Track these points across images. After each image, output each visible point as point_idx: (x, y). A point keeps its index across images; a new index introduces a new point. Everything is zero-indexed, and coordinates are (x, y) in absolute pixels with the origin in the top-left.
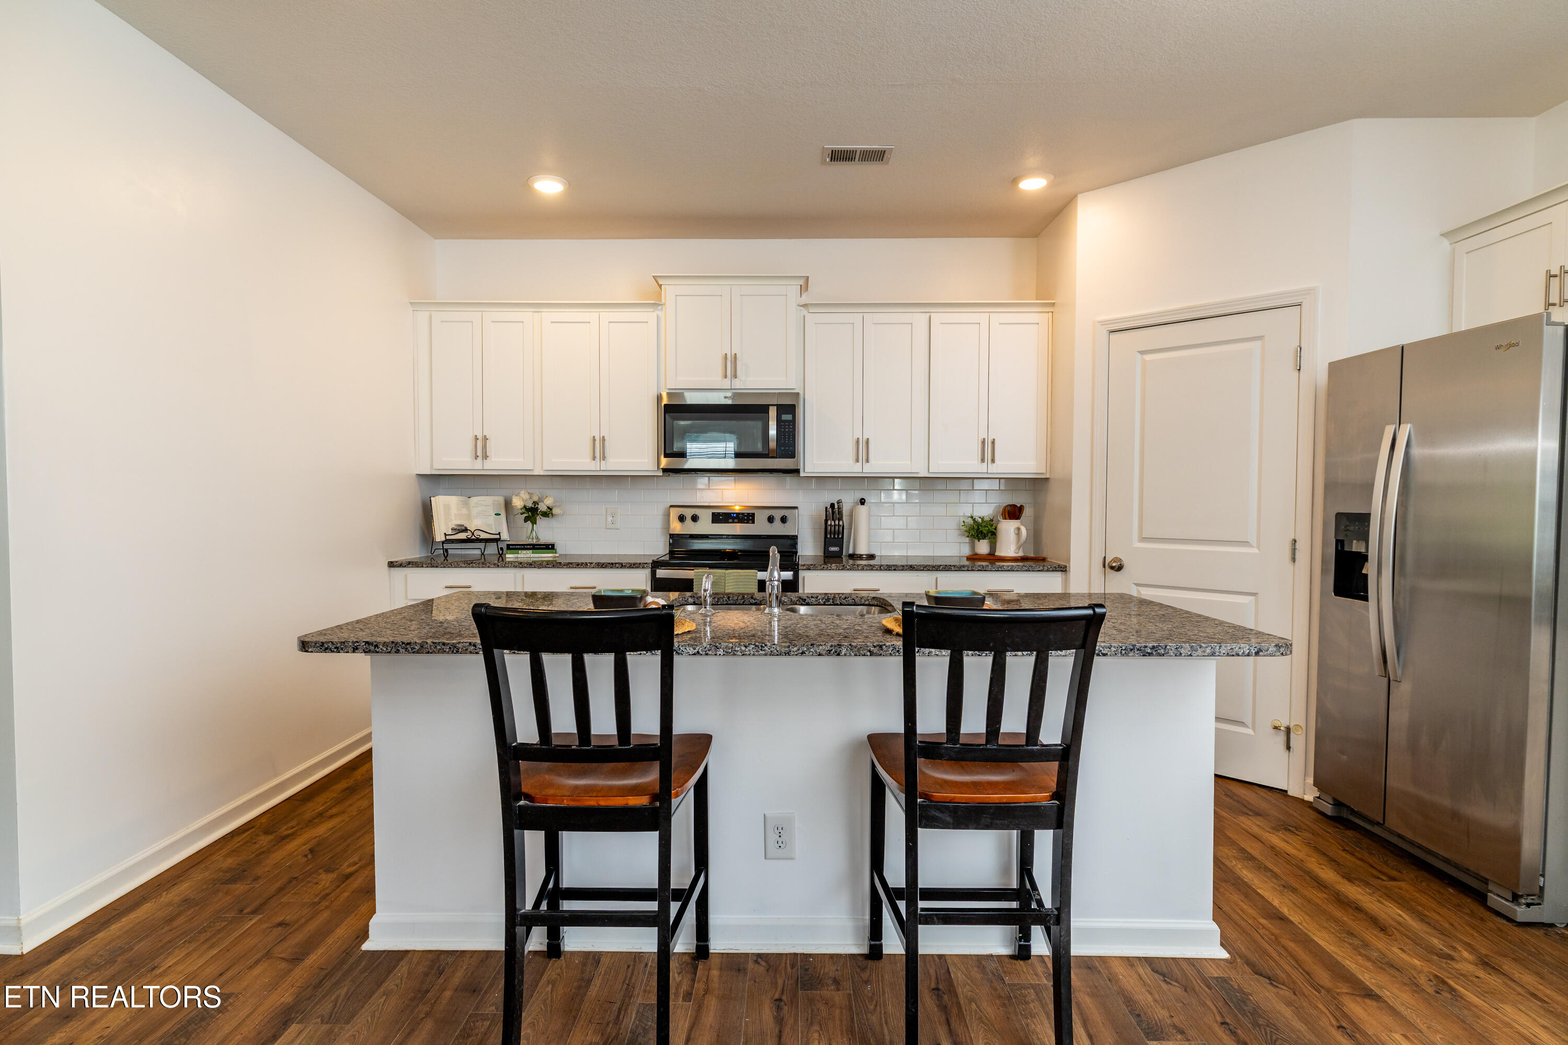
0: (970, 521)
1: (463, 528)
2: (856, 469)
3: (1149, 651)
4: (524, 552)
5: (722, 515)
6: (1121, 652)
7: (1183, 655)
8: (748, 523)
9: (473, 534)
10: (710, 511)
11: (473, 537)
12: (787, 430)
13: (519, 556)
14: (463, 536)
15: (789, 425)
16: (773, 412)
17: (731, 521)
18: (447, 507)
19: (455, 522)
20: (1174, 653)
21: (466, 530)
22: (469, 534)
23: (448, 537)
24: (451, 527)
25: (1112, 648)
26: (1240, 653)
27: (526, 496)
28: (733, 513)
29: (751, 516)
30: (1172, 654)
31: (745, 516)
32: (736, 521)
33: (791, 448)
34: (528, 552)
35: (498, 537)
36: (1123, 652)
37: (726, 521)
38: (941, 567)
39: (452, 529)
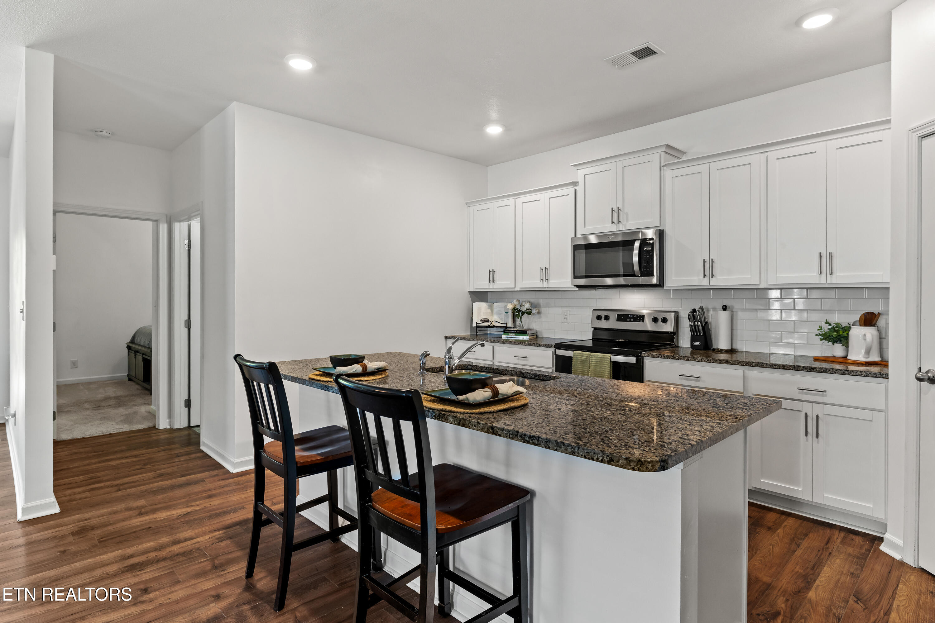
0: (826, 327)
1: (487, 320)
2: (705, 283)
3: (527, 439)
4: (511, 334)
5: (623, 316)
6: (510, 436)
7: (551, 448)
8: (639, 322)
9: (491, 323)
10: (616, 314)
11: (492, 325)
12: (648, 256)
13: (509, 336)
14: (486, 324)
15: (649, 253)
16: (637, 244)
17: (628, 320)
18: (479, 309)
19: (483, 316)
20: (544, 445)
21: (488, 321)
22: (489, 323)
23: (478, 325)
24: (480, 319)
25: (504, 431)
26: (595, 458)
27: (515, 302)
28: (631, 315)
29: (642, 317)
30: (543, 446)
31: (638, 317)
32: (632, 320)
33: (651, 269)
34: (513, 334)
35: (505, 325)
36: (511, 436)
37: (625, 320)
38: (754, 364)
39: (481, 320)
